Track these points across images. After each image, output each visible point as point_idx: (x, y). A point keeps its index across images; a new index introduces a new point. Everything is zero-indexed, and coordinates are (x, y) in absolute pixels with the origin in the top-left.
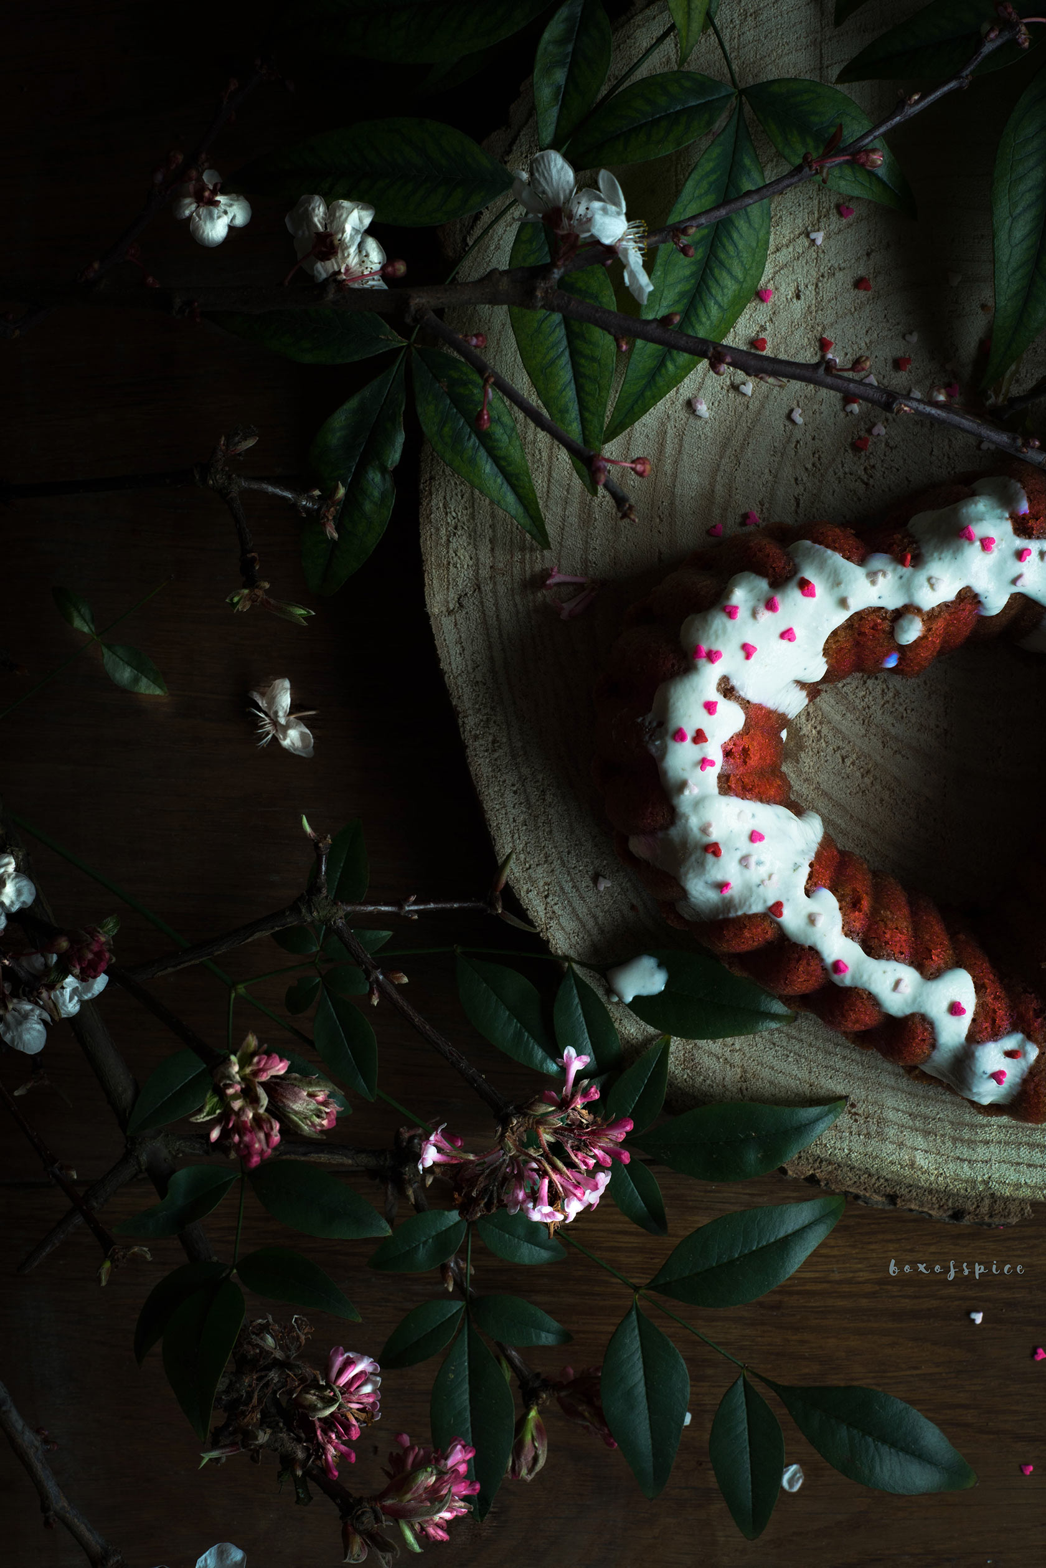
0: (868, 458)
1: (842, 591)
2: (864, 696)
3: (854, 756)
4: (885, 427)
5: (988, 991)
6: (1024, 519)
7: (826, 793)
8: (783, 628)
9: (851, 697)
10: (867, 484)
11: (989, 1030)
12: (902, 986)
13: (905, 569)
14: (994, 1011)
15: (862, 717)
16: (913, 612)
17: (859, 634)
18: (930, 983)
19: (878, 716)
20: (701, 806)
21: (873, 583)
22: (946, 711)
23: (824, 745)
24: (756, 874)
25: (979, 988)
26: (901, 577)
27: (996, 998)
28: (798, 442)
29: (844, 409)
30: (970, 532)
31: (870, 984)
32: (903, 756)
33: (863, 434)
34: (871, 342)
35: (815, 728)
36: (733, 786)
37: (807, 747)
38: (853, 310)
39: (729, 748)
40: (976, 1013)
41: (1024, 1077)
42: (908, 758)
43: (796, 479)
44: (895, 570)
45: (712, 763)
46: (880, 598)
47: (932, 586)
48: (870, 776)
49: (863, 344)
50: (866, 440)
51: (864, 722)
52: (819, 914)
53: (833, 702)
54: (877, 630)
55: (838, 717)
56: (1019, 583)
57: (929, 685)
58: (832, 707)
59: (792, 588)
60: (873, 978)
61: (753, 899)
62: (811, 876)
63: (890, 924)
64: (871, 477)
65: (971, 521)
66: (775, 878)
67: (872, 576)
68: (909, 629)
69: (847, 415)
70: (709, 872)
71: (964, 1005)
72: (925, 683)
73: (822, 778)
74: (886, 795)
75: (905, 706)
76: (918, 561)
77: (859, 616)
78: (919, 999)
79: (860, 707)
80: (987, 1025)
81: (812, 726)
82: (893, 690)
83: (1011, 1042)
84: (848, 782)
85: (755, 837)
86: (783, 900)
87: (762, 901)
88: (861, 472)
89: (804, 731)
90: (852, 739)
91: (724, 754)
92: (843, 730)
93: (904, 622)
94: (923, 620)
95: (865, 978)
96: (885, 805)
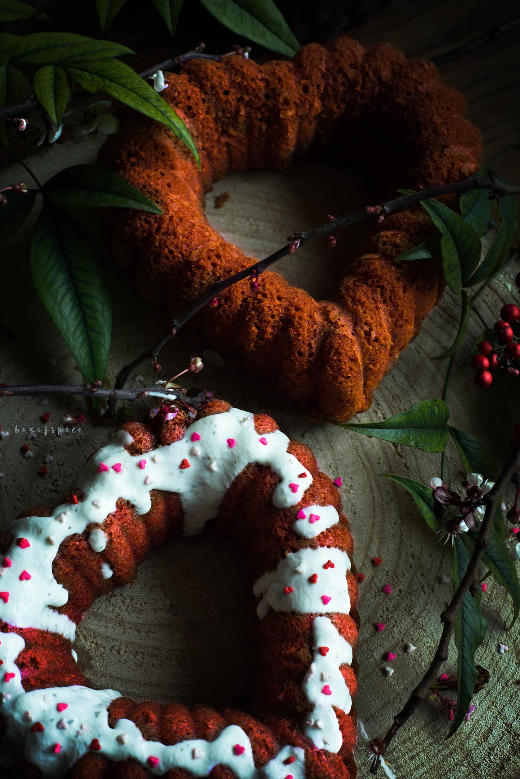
0: (51, 477)
1: (44, 534)
2: (113, 610)
3: (124, 647)
4: (53, 456)
5: (254, 730)
6: (133, 446)
7: (118, 678)
8: (19, 573)
9: (105, 614)
10: (57, 491)
11: (266, 753)
12: (197, 753)
13: (76, 505)
14: (264, 740)
15: (117, 622)
16: (94, 528)
17: (72, 559)
18: (214, 743)
19: (127, 617)
20: (16, 705)
21: (61, 521)
22: (165, 595)
23: (102, 650)
24: (71, 730)
25: (248, 731)
26: (76, 510)
27: (262, 732)
28: (6, 487)
29: (24, 457)
30: (104, 466)
31: (176, 762)
32: (153, 633)
33: (41, 465)
34: (23, 415)
35: (93, 642)
36: (34, 683)
37: (93, 656)
38: (4, 403)
39: (20, 662)
40: (253, 747)
41: (305, 772)
42: (156, 632)
43: (15, 508)
44: (71, 508)
45: (13, 675)
46: (70, 528)
47: (96, 506)
48: (139, 654)
49: (19, 418)
50: (44, 468)
51: (120, 624)
52: (123, 735)
53: (96, 622)
54: (79, 550)
55: (104, 629)
56: (148, 482)
57: (147, 585)
58: (97, 625)
59: (14, 547)
60: (176, 758)
61: (77, 747)
62: (110, 716)
63: (174, 721)
64: (58, 486)
65: (102, 461)
66: (85, 726)
67: (59, 519)
68: (97, 539)
69: (28, 460)
70: (42, 744)
71: (241, 745)
72: (145, 584)
73: (111, 669)
74: (154, 661)
75: (139, 603)
76: (82, 498)
77: (64, 546)
78: (212, 756)
79: (114, 617)
80: (263, 750)
81: (90, 642)
82: (128, 598)
83: (284, 754)
84: (128, 664)
85: (61, 707)
86: (96, 737)
87: (83, 745)
88: (50, 486)
89: (87, 647)
90: (118, 638)
91: (19, 667)
92: (110, 635)
93: (93, 537)
94: (103, 530)
95: (171, 760)
96: (156, 667)
